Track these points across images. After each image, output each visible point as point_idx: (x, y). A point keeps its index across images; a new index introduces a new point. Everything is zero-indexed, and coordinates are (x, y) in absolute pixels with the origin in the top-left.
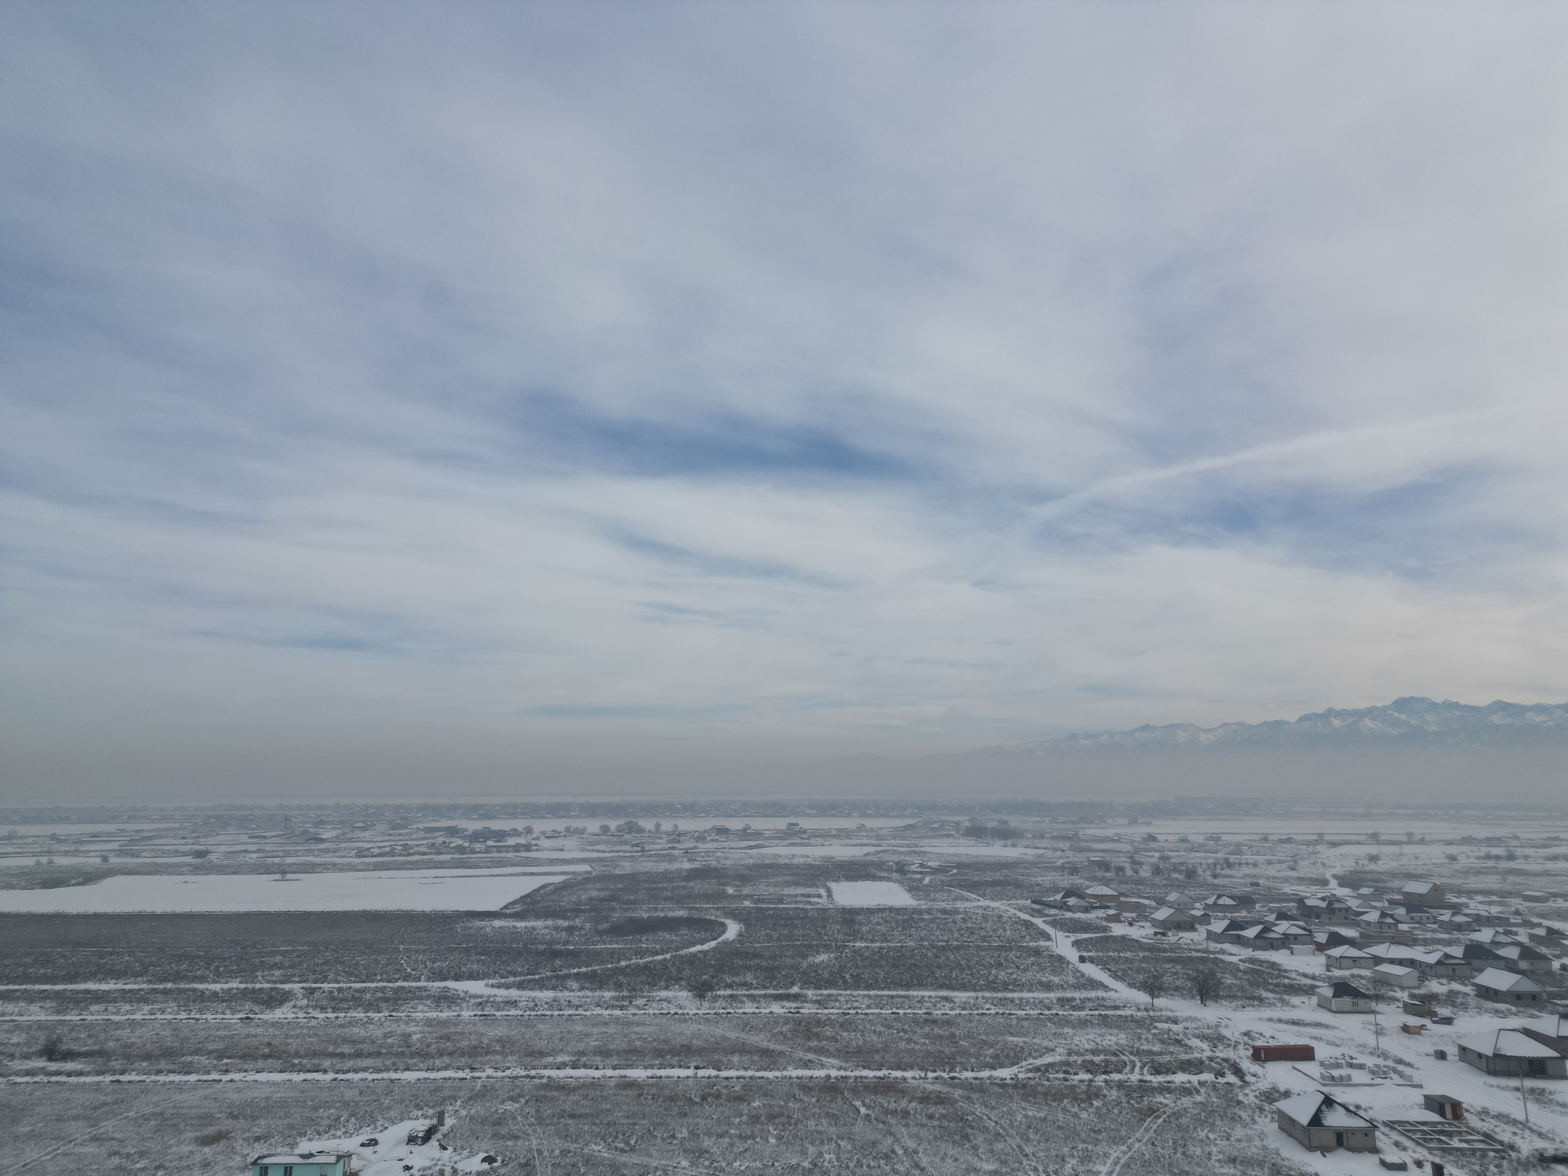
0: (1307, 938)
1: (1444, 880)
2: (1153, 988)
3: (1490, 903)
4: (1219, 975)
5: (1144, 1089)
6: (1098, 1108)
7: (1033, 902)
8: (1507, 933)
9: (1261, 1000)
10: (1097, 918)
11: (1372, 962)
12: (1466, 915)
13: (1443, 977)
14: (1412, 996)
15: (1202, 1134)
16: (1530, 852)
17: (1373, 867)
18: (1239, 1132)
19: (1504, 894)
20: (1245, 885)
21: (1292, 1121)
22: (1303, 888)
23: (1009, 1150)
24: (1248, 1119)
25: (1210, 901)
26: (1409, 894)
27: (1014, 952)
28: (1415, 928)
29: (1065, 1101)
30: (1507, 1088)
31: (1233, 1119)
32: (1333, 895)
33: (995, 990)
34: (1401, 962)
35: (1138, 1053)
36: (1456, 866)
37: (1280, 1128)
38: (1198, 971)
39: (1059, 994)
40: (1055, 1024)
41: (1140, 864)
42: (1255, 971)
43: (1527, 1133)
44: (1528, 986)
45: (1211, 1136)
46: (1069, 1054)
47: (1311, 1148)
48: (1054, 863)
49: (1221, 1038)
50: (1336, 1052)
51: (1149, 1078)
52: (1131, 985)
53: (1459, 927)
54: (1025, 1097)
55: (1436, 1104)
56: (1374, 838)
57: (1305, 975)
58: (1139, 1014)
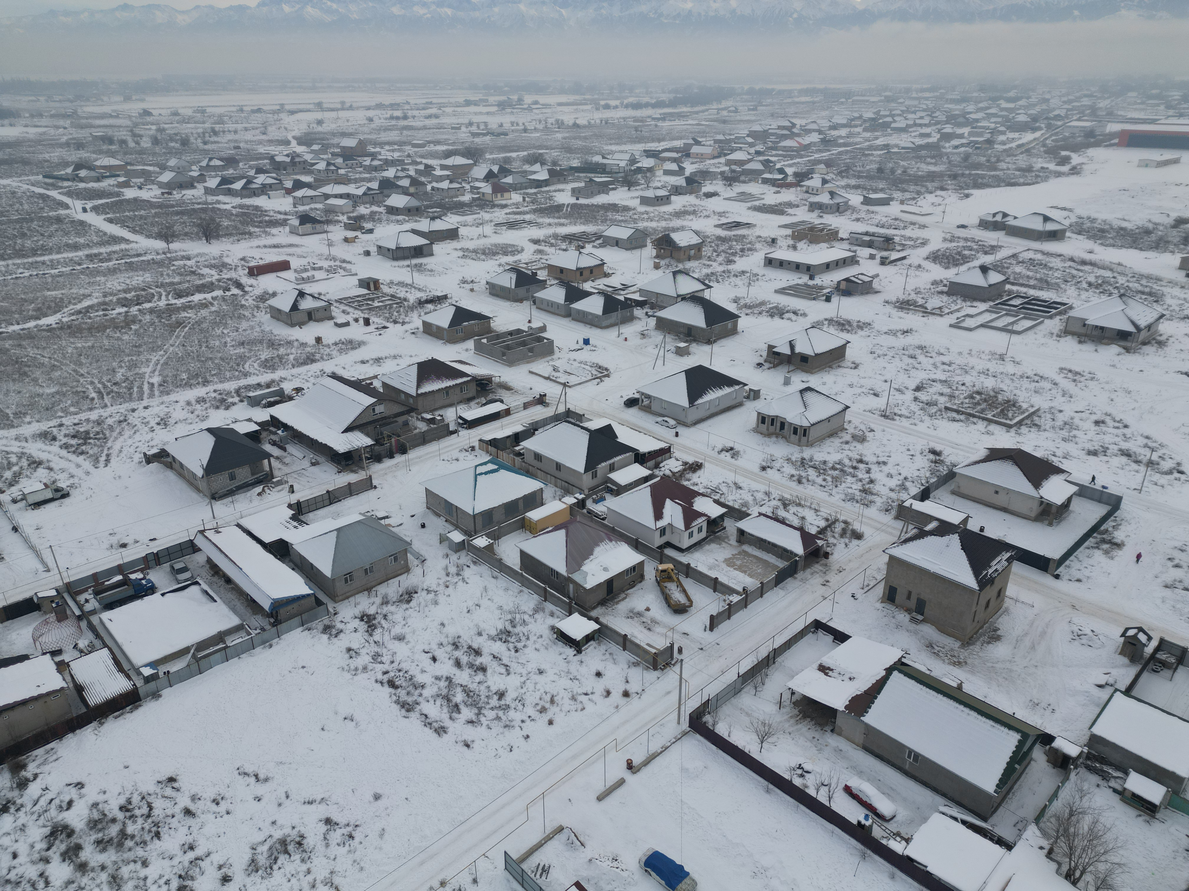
0: (279, 185)
1: (366, 136)
2: (167, 236)
3: (393, 151)
4: (218, 220)
5: (171, 310)
6: (136, 330)
7: (44, 177)
8: (403, 170)
9: (250, 234)
10: (109, 185)
11: (323, 198)
12: (380, 160)
13: (367, 203)
14: (349, 218)
15: (219, 332)
16: (416, 113)
17: (320, 129)
18: (244, 325)
19: (401, 144)
20: (230, 149)
21: (279, 311)
22: (273, 148)
23: (65, 374)
24: (250, 316)
25: (204, 163)
26: (344, 147)
27: (35, 222)
28: (349, 172)
29: (108, 330)
30: (403, 267)
31: (239, 317)
32: (294, 152)
33: (24, 256)
34: (341, 196)
35: (162, 285)
36: (373, 126)
37: (272, 317)
38: (201, 218)
39: (87, 252)
40: (87, 275)
41: (141, 136)
42: (244, 214)
43: (413, 289)
44: (415, 203)
45: (225, 331)
46: (105, 296)
47: (292, 325)
48: (57, 140)
49: (224, 265)
50: (304, 262)
51: (173, 301)
52: (148, 236)
53: (376, 169)
54: (73, 334)
55: (365, 283)
56: (319, 106)
57: (280, 213)
58: (159, 257)
